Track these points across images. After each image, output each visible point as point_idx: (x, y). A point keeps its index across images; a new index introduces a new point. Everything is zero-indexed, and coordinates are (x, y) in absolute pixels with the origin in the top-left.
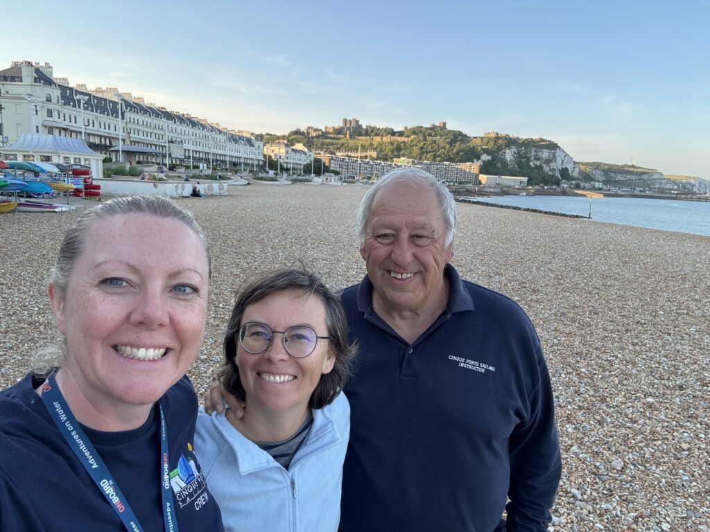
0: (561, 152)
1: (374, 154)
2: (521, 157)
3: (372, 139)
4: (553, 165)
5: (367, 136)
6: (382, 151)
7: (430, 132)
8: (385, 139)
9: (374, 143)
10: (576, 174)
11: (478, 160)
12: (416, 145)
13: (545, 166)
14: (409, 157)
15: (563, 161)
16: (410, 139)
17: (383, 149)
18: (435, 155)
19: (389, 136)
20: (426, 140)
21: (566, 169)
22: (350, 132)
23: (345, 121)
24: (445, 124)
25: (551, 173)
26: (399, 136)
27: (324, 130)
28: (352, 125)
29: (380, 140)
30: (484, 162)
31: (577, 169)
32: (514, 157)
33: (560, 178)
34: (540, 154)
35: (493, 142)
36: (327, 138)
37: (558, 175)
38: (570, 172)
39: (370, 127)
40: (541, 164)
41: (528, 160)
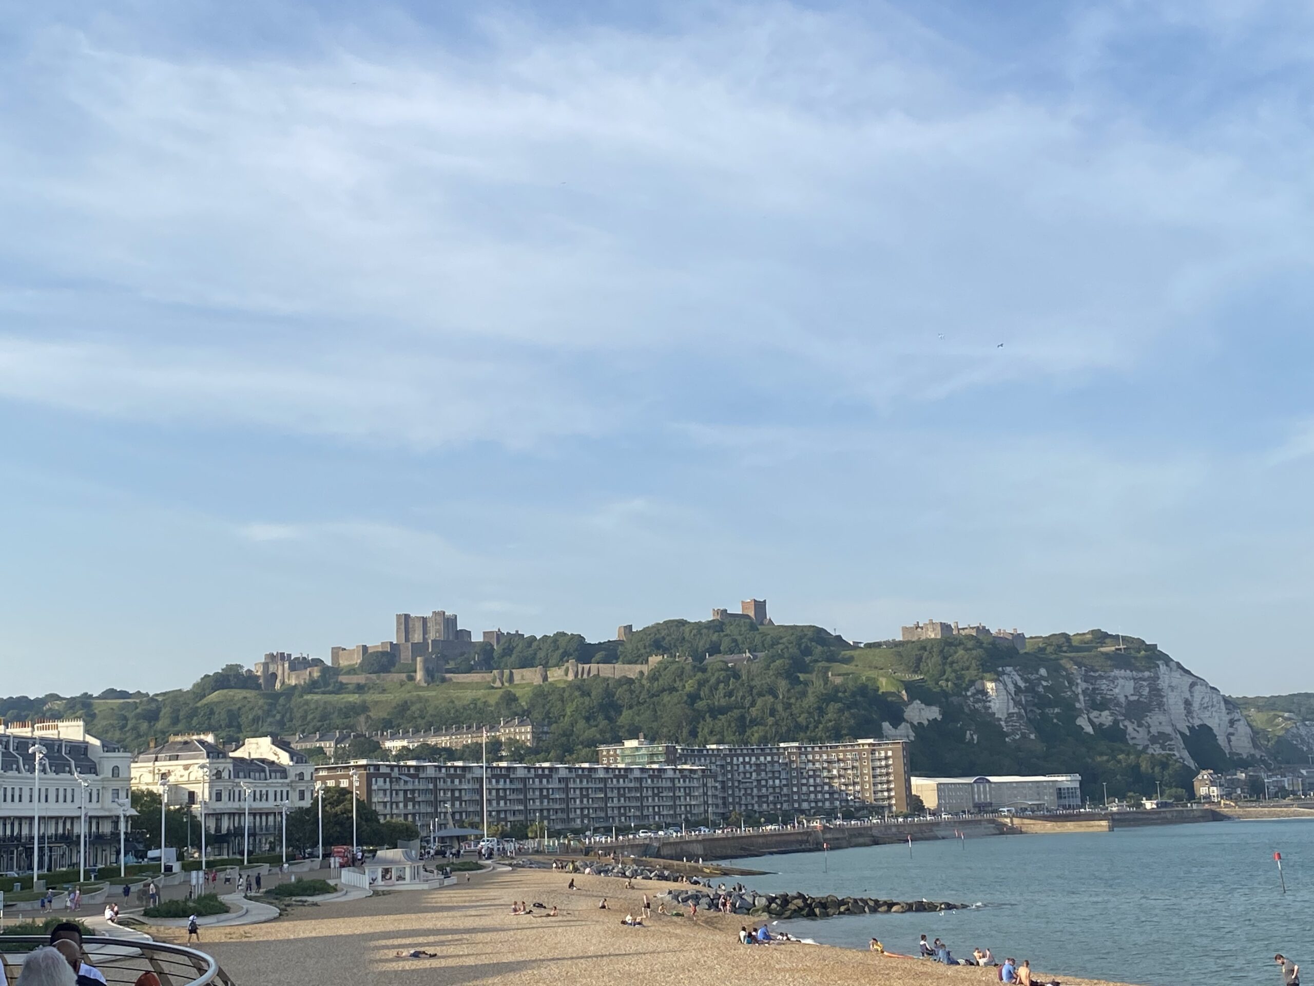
0: (1177, 674)
1: (525, 734)
2: (1042, 702)
3: (511, 679)
4: (1157, 721)
5: (490, 669)
6: (549, 718)
7: (715, 637)
8: (556, 675)
9: (518, 693)
10: (1242, 744)
11: (895, 726)
12: (672, 689)
13: (1131, 728)
14: (652, 738)
15: (1188, 703)
16: (645, 668)
17: (555, 712)
18: (742, 718)
19: (571, 664)
20: (704, 670)
21: (1206, 730)
22: (425, 662)
23: (406, 621)
24: (760, 606)
25: (1156, 750)
26: (605, 661)
27: (328, 662)
28: (432, 636)
29: (537, 680)
30: (918, 728)
31: (1242, 728)
32: (1017, 703)
33: (1192, 764)
34: (1103, 685)
35: (936, 659)
36: (341, 688)
37: (1182, 754)
38: (1221, 740)
39: (499, 635)
40: (1116, 722)
41: (1071, 711)
